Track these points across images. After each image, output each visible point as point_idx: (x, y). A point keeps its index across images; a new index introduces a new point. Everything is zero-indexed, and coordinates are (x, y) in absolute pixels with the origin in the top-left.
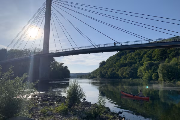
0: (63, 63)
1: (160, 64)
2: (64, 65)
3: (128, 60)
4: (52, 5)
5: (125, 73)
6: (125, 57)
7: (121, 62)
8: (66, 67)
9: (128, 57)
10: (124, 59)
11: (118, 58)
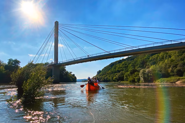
0: (72, 72)
1: (141, 70)
2: (72, 74)
3: (117, 69)
4: (59, 28)
5: (114, 78)
6: (115, 67)
7: (112, 70)
8: (74, 75)
9: (117, 66)
10: (114, 68)
11: (110, 67)
